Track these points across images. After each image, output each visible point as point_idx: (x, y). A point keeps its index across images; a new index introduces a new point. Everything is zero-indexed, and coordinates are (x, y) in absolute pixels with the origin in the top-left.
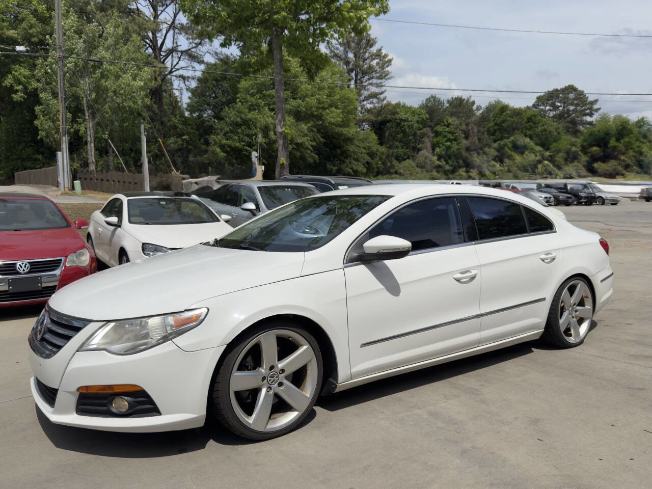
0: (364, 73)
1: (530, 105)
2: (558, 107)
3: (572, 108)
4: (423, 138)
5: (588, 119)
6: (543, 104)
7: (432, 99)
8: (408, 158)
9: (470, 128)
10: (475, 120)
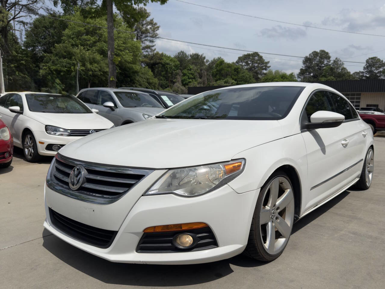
0: (143, 33)
1: (235, 61)
2: (249, 64)
3: (256, 65)
4: (177, 76)
5: (265, 71)
6: (242, 62)
7: (181, 53)
8: (168, 87)
9: (202, 72)
10: (205, 68)
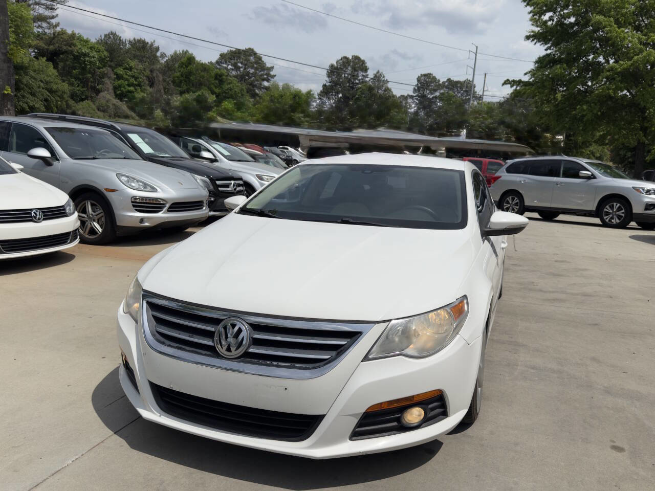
1: (214, 61)
2: (240, 68)
3: (252, 71)
4: (103, 78)
5: (266, 84)
6: (226, 63)
8: (86, 98)
9: (155, 75)
10: (160, 68)
